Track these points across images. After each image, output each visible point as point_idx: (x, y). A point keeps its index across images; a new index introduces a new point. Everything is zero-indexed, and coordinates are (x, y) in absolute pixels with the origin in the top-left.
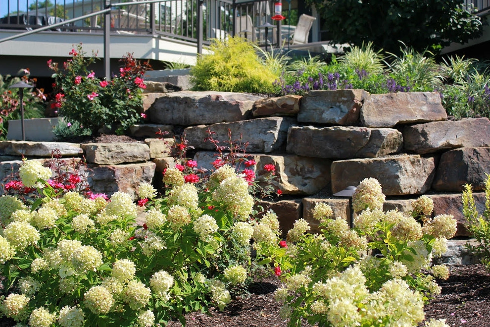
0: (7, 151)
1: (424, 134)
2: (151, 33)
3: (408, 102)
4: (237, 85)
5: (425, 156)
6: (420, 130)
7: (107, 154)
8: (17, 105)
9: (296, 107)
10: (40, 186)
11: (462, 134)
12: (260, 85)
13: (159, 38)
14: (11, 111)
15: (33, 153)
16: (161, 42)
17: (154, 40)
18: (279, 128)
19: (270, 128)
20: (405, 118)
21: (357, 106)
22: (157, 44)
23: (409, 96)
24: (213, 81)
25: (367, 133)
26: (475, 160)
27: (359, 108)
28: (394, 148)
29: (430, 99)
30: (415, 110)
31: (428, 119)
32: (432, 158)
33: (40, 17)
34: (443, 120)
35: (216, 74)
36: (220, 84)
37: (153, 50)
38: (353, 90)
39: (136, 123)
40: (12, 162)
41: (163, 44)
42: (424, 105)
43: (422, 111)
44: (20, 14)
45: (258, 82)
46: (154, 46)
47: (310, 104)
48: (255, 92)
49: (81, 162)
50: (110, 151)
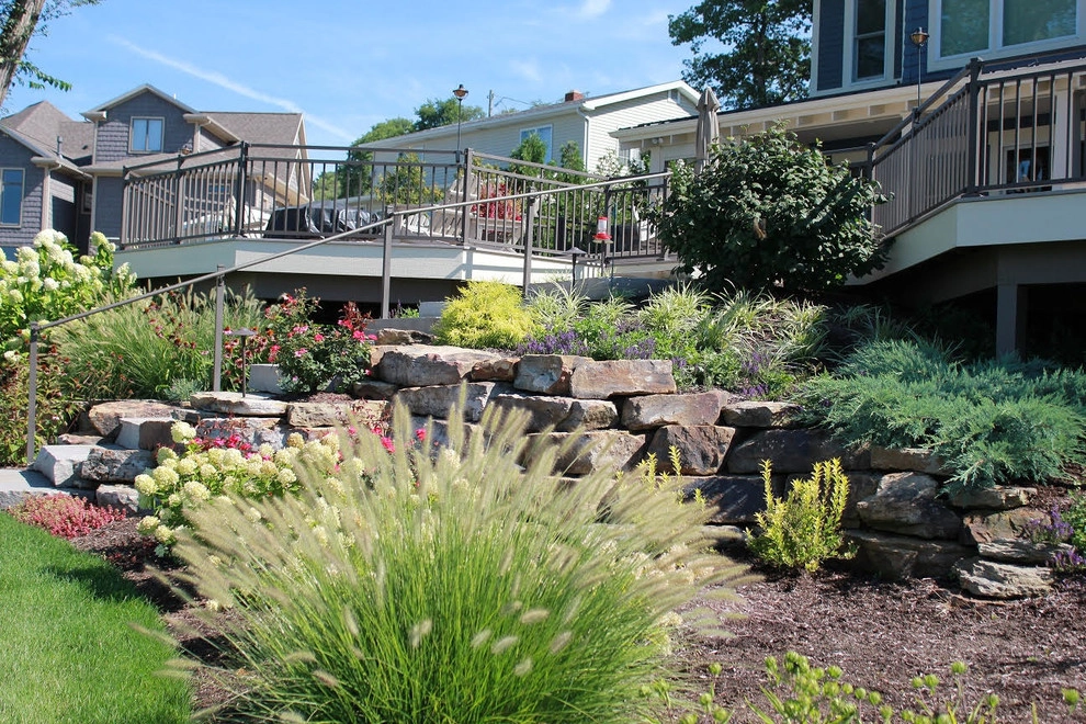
0: (214, 407)
1: (638, 408)
2: (462, 243)
3: (629, 372)
4: (480, 339)
5: (635, 433)
6: (635, 404)
7: (305, 415)
8: (265, 344)
9: (511, 372)
10: (186, 442)
11: (680, 410)
12: (510, 340)
13: (473, 250)
14: (258, 352)
15: (236, 411)
16: (475, 255)
17: (465, 254)
18: (489, 394)
19: (479, 394)
20: (621, 389)
21: (565, 374)
22: (470, 259)
23: (631, 365)
24: (454, 333)
25: (565, 405)
26: (682, 439)
27: (568, 376)
28: (604, 423)
29: (659, 368)
30: (636, 380)
31: (650, 391)
32: (644, 436)
33: (327, 210)
34: (670, 393)
35: (459, 325)
36: (462, 338)
37: (462, 267)
38: (562, 357)
39: (359, 381)
40: (211, 420)
41: (478, 259)
42: (649, 374)
43: (645, 382)
44: (301, 207)
45: (507, 336)
46: (464, 261)
47: (524, 370)
48: (503, 348)
49: (279, 424)
50: (307, 413)
